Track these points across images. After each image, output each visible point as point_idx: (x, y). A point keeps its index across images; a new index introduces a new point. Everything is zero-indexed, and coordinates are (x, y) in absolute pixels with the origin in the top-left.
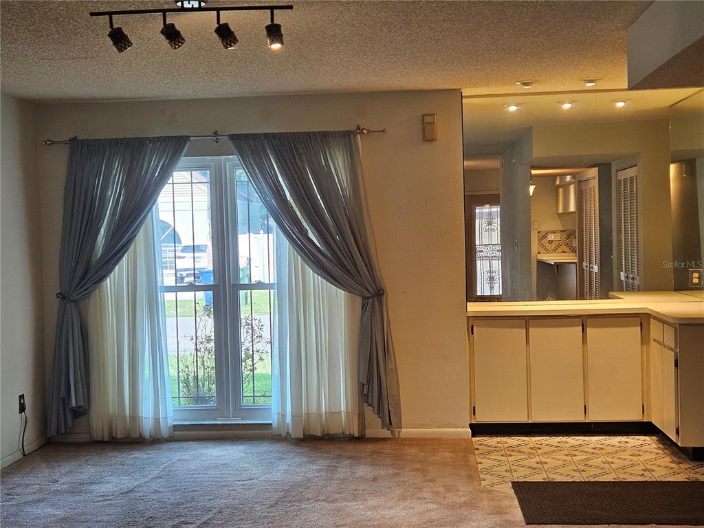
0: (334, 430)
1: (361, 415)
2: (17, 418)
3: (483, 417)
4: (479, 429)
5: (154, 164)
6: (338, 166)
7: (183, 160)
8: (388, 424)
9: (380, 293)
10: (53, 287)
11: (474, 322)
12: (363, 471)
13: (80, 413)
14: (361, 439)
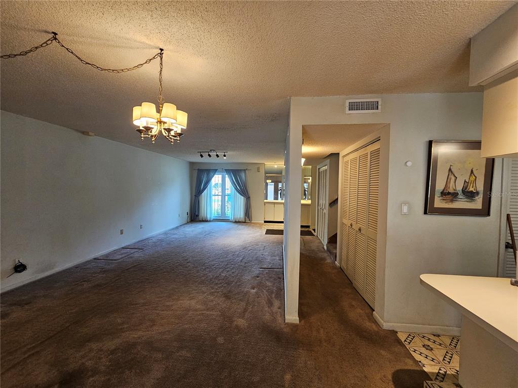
0: (240, 221)
1: (245, 218)
2: (187, 216)
3: (266, 220)
4: (265, 222)
5: (212, 174)
6: (243, 175)
7: (217, 173)
8: (250, 220)
9: (249, 198)
10: (194, 194)
11: (265, 203)
12: (243, 227)
13: (197, 216)
14: (245, 222)
